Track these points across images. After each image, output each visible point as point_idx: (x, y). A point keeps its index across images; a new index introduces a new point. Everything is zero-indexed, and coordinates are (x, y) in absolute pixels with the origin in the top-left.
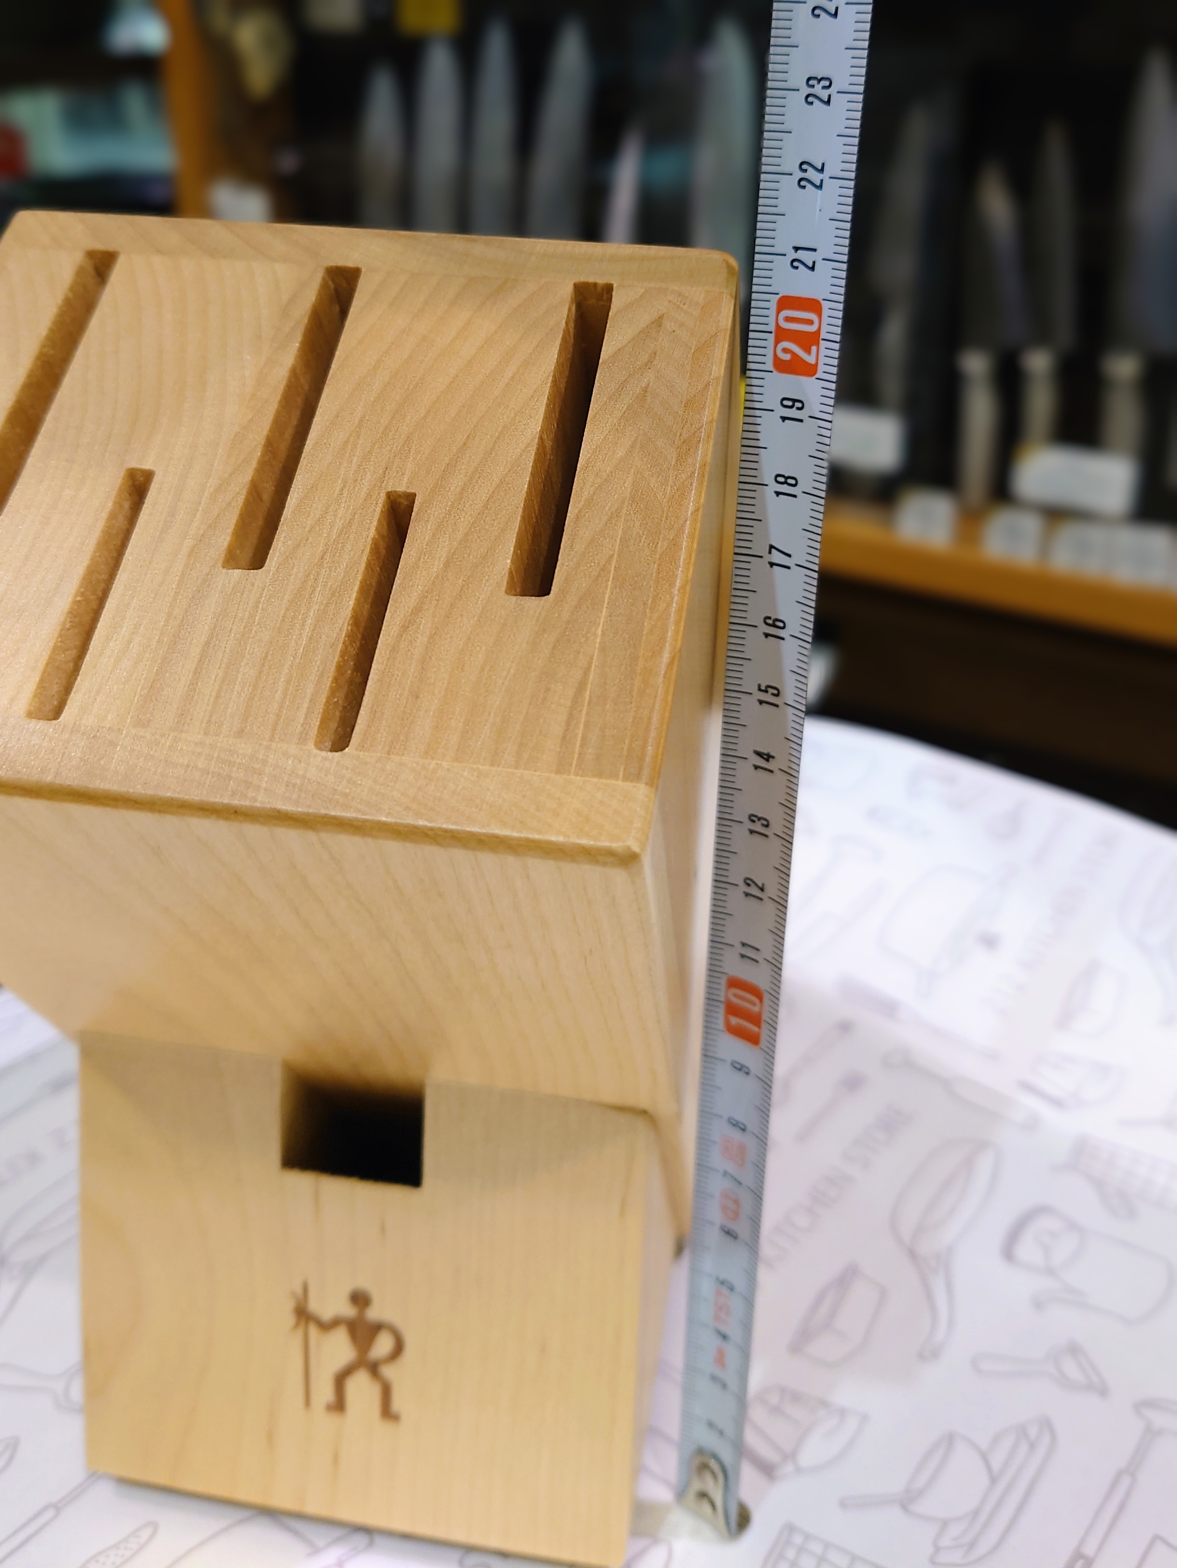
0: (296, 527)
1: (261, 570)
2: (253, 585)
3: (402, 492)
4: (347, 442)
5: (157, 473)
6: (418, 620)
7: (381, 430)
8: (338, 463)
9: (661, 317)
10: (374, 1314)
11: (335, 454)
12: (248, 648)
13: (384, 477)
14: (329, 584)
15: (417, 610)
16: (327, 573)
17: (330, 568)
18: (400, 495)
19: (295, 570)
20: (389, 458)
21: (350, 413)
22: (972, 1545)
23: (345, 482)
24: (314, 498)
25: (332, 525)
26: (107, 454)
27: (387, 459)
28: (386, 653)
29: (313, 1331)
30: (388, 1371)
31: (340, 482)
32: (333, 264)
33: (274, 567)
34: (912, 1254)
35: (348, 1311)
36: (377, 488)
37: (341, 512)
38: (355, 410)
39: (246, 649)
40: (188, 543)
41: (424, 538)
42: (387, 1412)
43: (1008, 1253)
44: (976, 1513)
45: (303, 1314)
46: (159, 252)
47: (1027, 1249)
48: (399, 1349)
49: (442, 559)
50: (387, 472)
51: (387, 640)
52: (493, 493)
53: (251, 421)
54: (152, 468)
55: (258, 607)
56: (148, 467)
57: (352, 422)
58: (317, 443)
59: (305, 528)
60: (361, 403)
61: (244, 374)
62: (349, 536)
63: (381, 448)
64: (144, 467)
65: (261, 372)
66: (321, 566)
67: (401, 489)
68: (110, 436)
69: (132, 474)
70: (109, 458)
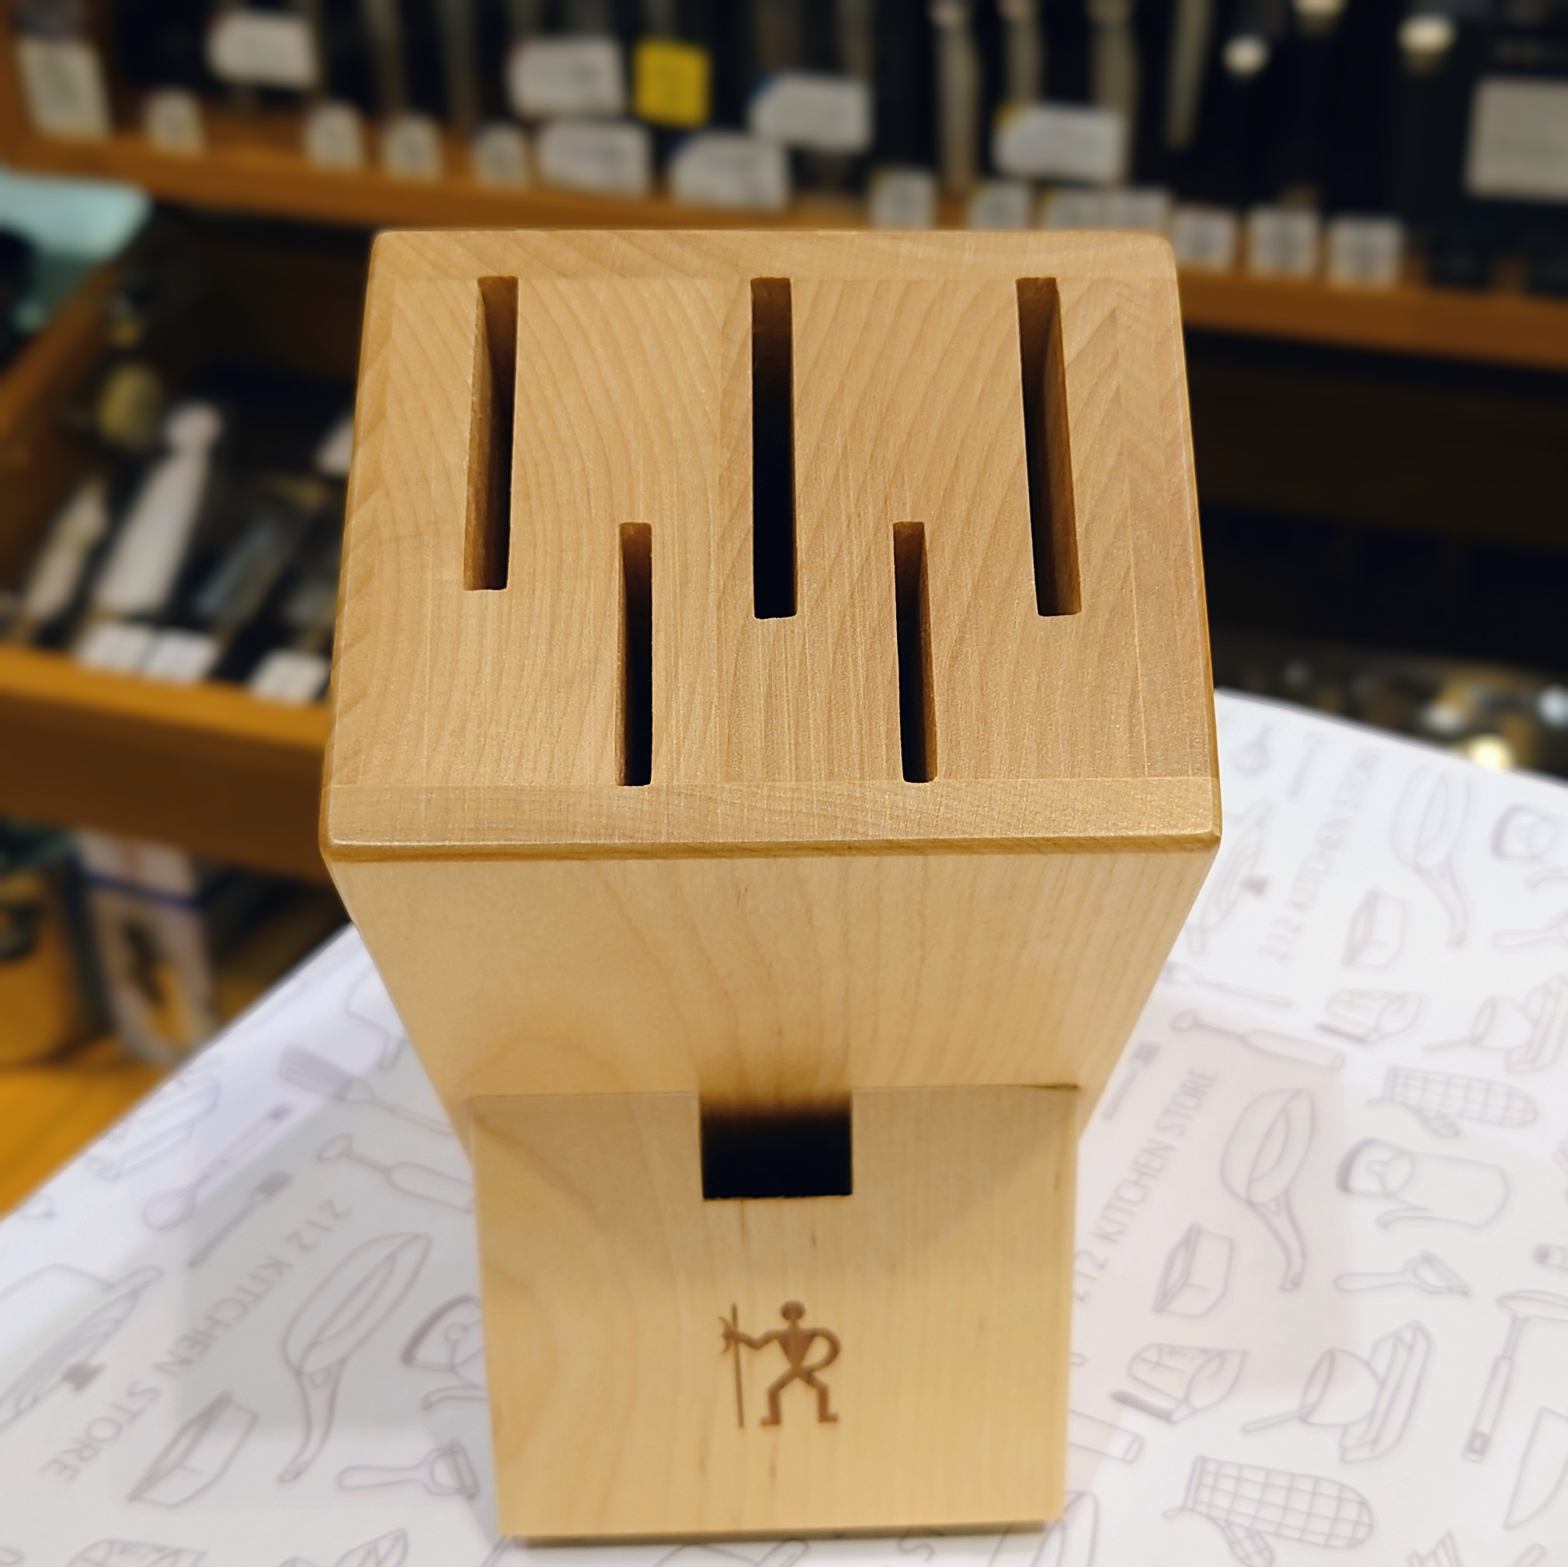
0: (815, 569)
2: (793, 631)
3: (908, 522)
4: (837, 476)
5: (652, 525)
6: (964, 650)
7: (868, 459)
8: (836, 498)
9: (1113, 312)
10: (806, 1324)
11: (829, 489)
12: (810, 695)
13: (887, 509)
14: (868, 623)
15: (961, 640)
16: (862, 612)
17: (862, 606)
18: (905, 526)
19: (829, 613)
20: (885, 488)
21: (830, 443)
23: (849, 518)
24: (824, 538)
25: (851, 563)
26: (593, 510)
27: (883, 488)
28: (944, 685)
31: (844, 518)
32: (758, 276)
33: (808, 612)
35: (781, 1325)
36: (883, 521)
37: (855, 550)
38: (834, 440)
39: (808, 695)
40: (713, 597)
41: (946, 568)
42: (825, 1415)
45: (732, 1336)
46: (562, 274)
48: (834, 1352)
49: (969, 587)
50: (888, 503)
51: (940, 672)
52: (999, 514)
53: (730, 460)
54: (646, 521)
55: (805, 653)
56: (641, 521)
57: (835, 454)
58: (807, 479)
59: (825, 569)
60: (838, 433)
61: (705, 410)
62: (871, 574)
63: (873, 478)
64: (636, 521)
65: (722, 407)
66: (853, 605)
67: (908, 519)
68: (588, 490)
69: (623, 528)
70: (596, 515)
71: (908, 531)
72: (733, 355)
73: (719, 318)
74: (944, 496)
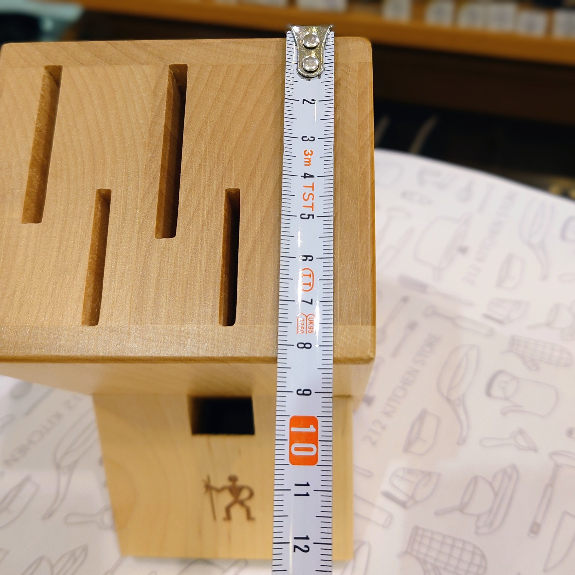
0: (186, 213)
2: (173, 245)
3: (233, 189)
4: (200, 165)
5: (112, 191)
6: (254, 256)
7: (216, 156)
8: (199, 177)
10: (239, 483)
11: (197, 171)
13: (223, 182)
14: (208, 241)
15: (253, 250)
16: (206, 236)
17: (207, 233)
18: (231, 190)
19: (191, 236)
20: (223, 171)
21: (199, 149)
22: (491, 524)
23: (205, 187)
24: (192, 197)
25: (203, 210)
26: (85, 183)
27: (222, 171)
29: (214, 493)
30: (248, 503)
31: (202, 186)
32: (172, 63)
33: (181, 235)
34: (448, 400)
35: (229, 484)
36: (220, 188)
37: (206, 203)
38: (201, 146)
40: (137, 226)
41: (248, 212)
42: (249, 517)
43: (488, 393)
45: (208, 487)
46: (83, 64)
47: (496, 391)
48: (252, 494)
49: (259, 223)
50: (223, 179)
53: (151, 157)
54: (109, 188)
55: (178, 257)
56: (107, 188)
57: (201, 153)
58: (186, 166)
59: (191, 213)
60: (203, 143)
61: (142, 131)
62: (212, 215)
63: (218, 166)
64: (105, 188)
65: (150, 130)
66: (202, 232)
67: (232, 187)
68: (84, 172)
69: (99, 191)
70: (86, 185)
71: (234, 192)
72: (158, 104)
73: (153, 85)
74: (250, 175)
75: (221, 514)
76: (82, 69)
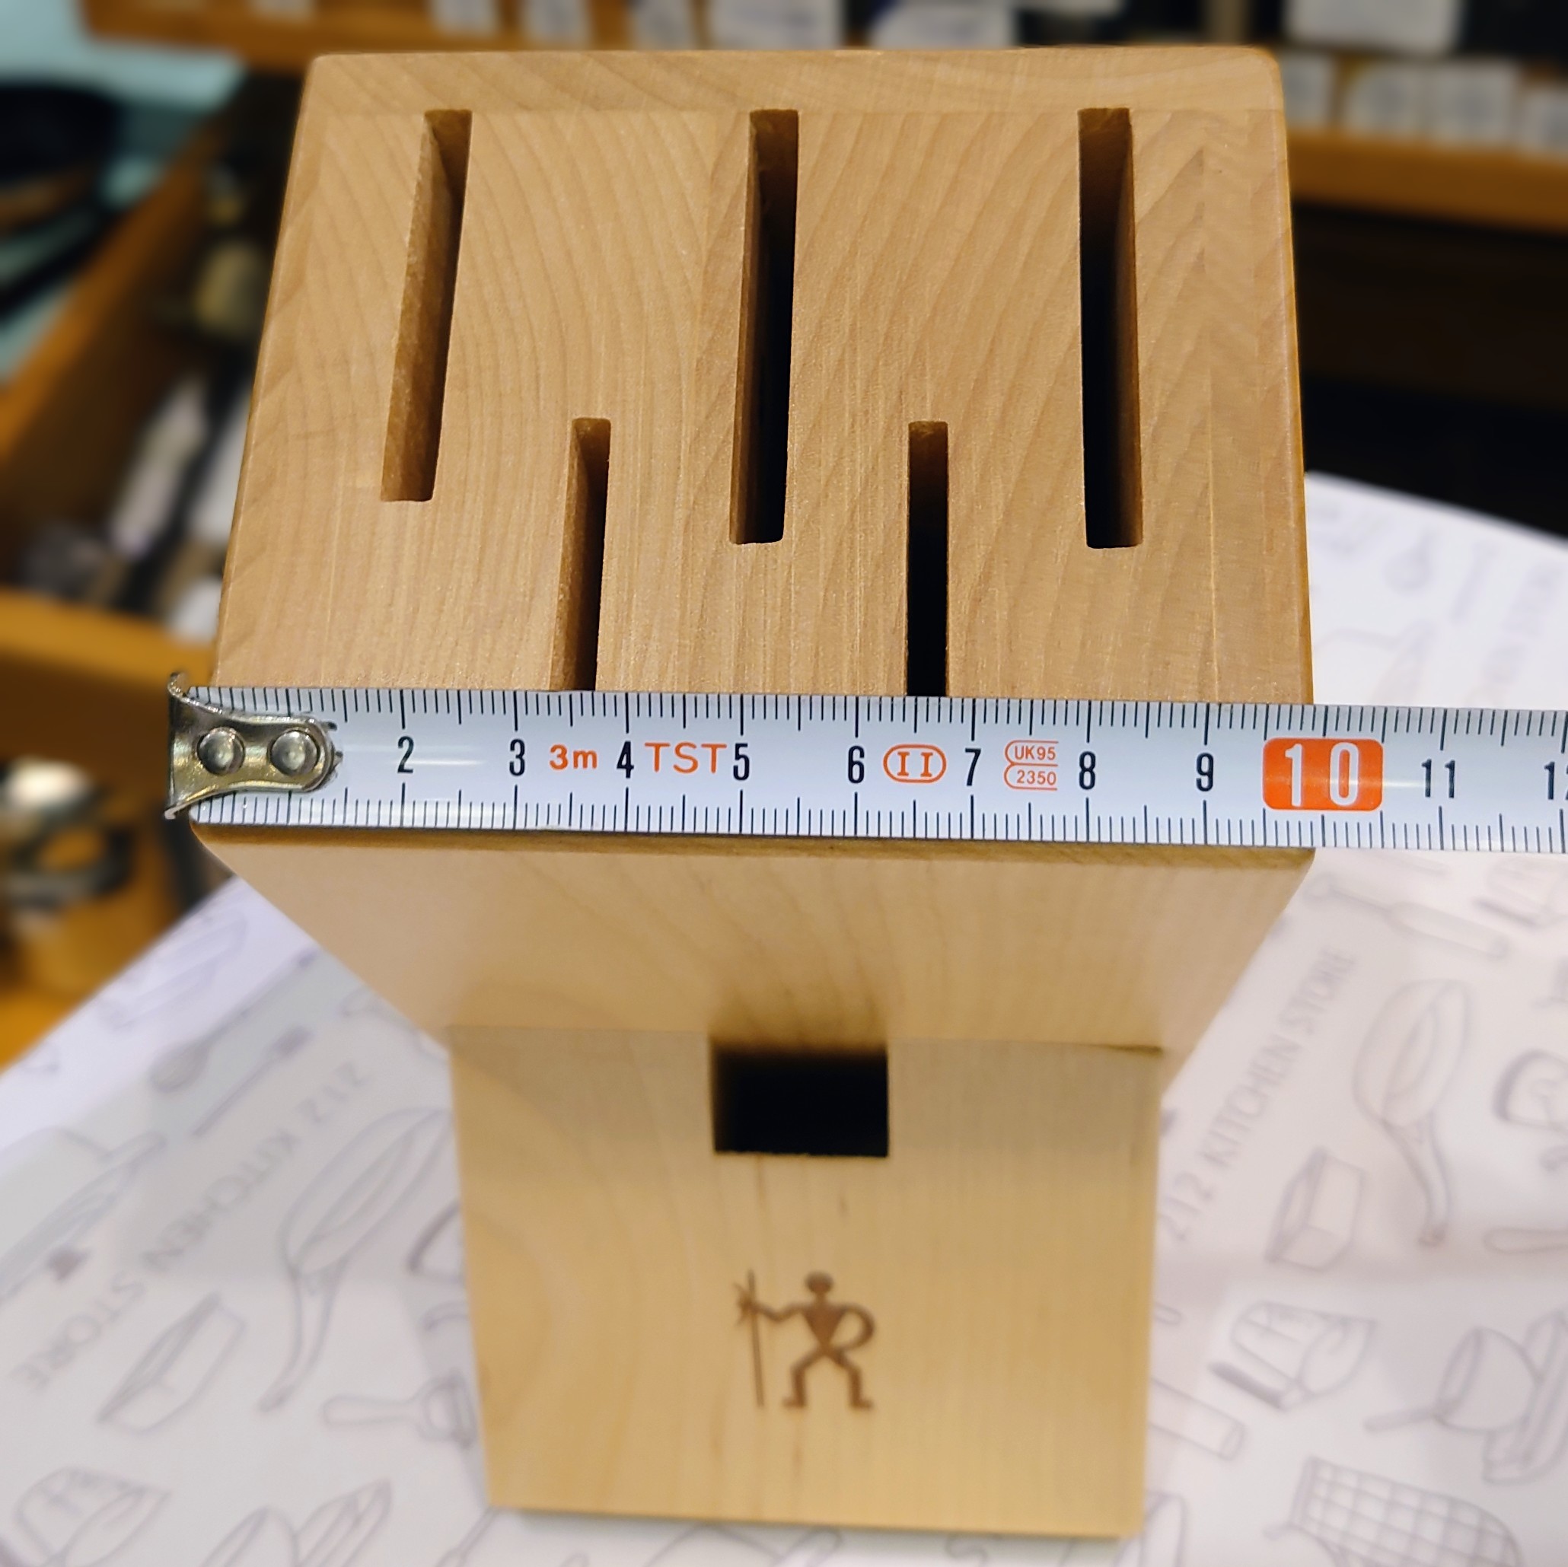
0: (807, 480)
1: (781, 541)
2: (776, 561)
3: (927, 422)
4: (841, 361)
5: (611, 422)
6: (989, 591)
7: (881, 340)
8: (838, 390)
9: (1200, 153)
10: (836, 1297)
11: (831, 377)
12: (793, 645)
13: (902, 405)
14: (870, 552)
15: (986, 577)
16: (862, 538)
17: (864, 531)
18: (924, 426)
19: (822, 538)
20: (901, 378)
21: (836, 320)
22: (1527, 1457)
23: (854, 416)
24: (821, 440)
25: (853, 473)
26: (542, 403)
27: (899, 378)
28: (962, 636)
29: (763, 1324)
31: (847, 415)
32: (758, 108)
33: (796, 536)
35: (805, 1298)
36: (896, 420)
37: (859, 457)
38: (841, 316)
39: (790, 645)
40: (680, 514)
41: (971, 482)
42: (858, 1400)
43: (1502, 1110)
44: (1525, 1421)
45: (749, 1307)
46: (524, 107)
47: (1523, 1104)
49: (1000, 508)
50: (903, 397)
51: (958, 619)
52: (1042, 413)
53: (712, 340)
54: (605, 417)
55: (790, 590)
56: (599, 417)
57: (841, 333)
58: (804, 365)
59: (819, 481)
60: (847, 305)
61: (685, 277)
62: (877, 488)
63: (886, 364)
64: (592, 417)
65: (706, 272)
66: (853, 529)
67: (926, 419)
68: (537, 377)
69: (578, 424)
70: (545, 408)
71: (928, 432)
72: (723, 208)
73: (709, 162)
74: (974, 390)
75: (780, 1386)
76: (524, 119)
